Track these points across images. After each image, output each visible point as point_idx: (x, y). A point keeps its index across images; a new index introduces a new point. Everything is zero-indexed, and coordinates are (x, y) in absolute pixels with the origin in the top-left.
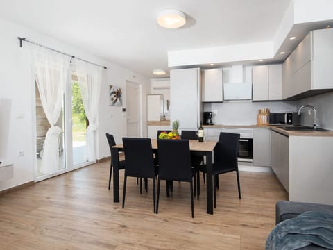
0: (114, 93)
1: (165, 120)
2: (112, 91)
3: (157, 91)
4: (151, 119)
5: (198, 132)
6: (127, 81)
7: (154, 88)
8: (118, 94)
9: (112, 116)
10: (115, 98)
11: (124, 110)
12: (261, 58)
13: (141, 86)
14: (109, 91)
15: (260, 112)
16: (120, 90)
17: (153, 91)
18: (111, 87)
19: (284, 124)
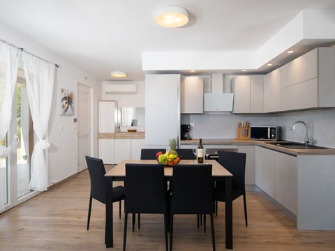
0: (65, 98)
1: (119, 132)
2: (63, 96)
3: (111, 97)
4: (103, 130)
5: (195, 151)
6: (78, 84)
7: (107, 93)
8: (69, 100)
9: (62, 129)
10: (67, 105)
11: (75, 120)
13: (92, 90)
14: (60, 96)
15: (240, 125)
16: (72, 94)
17: (104, 97)
18: (62, 90)
19: (267, 138)
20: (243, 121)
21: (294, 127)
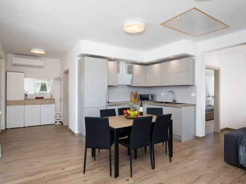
1: (27, 99)
7: (14, 65)
12: (139, 61)
15: (132, 93)
19: (149, 100)
20: (134, 90)
21: (162, 94)
